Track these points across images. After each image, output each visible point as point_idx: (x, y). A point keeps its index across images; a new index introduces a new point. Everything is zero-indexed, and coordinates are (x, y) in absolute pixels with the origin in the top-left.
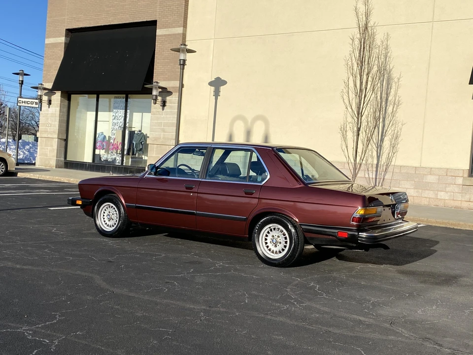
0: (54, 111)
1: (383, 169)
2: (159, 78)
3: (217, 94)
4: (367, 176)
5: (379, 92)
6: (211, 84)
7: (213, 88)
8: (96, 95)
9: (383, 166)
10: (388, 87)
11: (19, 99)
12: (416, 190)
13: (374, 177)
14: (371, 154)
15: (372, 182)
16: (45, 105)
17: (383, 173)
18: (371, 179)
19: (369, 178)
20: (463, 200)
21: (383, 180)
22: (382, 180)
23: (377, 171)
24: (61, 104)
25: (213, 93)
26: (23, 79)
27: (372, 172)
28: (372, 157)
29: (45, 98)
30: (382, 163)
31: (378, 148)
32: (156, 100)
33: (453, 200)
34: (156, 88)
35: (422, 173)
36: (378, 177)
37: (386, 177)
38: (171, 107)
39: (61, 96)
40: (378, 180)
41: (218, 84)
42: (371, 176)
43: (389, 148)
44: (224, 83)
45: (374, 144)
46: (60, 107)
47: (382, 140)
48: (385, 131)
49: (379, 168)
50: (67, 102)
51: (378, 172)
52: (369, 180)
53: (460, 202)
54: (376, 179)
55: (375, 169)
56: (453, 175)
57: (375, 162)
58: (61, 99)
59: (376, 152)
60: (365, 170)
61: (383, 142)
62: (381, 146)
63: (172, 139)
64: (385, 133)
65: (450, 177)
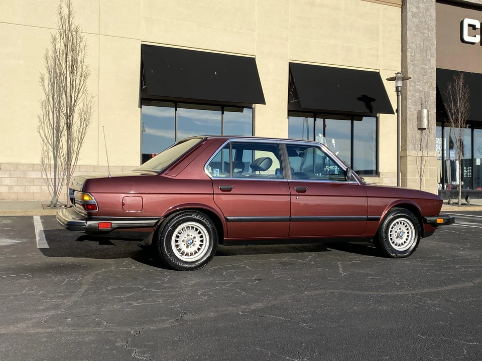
1: (62, 169)
4: (45, 176)
5: (51, 94)
9: (62, 165)
13: (53, 177)
14: (47, 155)
15: (50, 182)
17: (63, 173)
18: (50, 180)
19: (47, 178)
21: (63, 180)
22: (61, 180)
23: (55, 172)
27: (50, 173)
28: (49, 158)
31: (54, 149)
35: (101, 171)
36: (57, 177)
40: (57, 180)
42: (49, 177)
43: (66, 149)
45: (49, 145)
47: (58, 141)
48: (59, 133)
49: (57, 169)
51: (57, 172)
52: (48, 180)
54: (55, 179)
55: (53, 170)
57: (52, 162)
59: (52, 153)
60: (42, 171)
61: (59, 143)
62: (57, 147)
64: (61, 135)
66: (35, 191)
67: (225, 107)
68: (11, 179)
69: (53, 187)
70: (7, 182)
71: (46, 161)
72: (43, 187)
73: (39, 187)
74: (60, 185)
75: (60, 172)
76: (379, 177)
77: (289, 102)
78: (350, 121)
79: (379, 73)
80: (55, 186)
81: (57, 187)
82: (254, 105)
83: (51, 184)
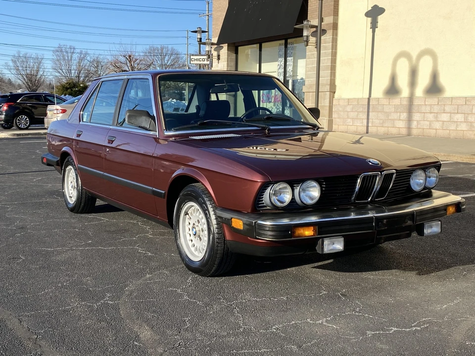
0: (222, 66)
2: (313, 16)
3: (374, 26)
6: (367, 14)
7: (369, 19)
8: (258, 45)
11: (192, 57)
16: (215, 60)
24: (228, 58)
25: (369, 25)
26: (201, 36)
29: (215, 54)
32: (307, 41)
34: (307, 27)
38: (326, 48)
39: (228, 50)
41: (375, 13)
44: (382, 11)
46: (228, 61)
50: (234, 55)
58: (228, 53)
63: (327, 84)
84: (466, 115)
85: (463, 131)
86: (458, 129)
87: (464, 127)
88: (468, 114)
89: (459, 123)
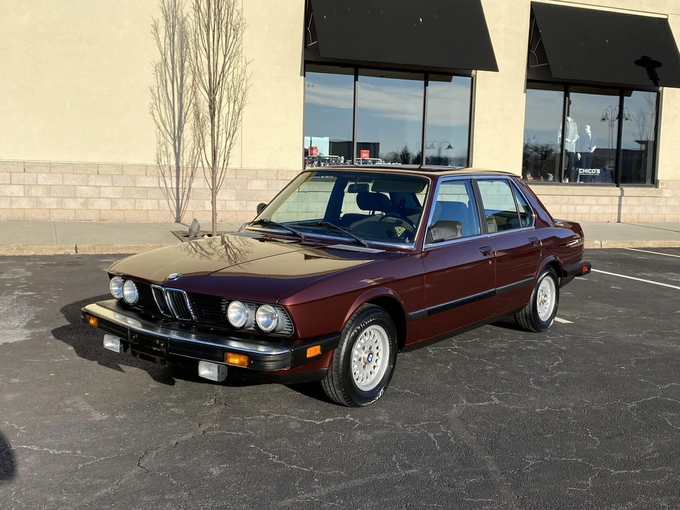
1: (187, 174)
4: (162, 184)
5: (169, 51)
9: (187, 168)
10: (182, 46)
12: (238, 202)
13: (174, 186)
14: (165, 150)
15: (172, 194)
17: (188, 179)
18: (170, 190)
19: (166, 188)
20: (300, 211)
21: (189, 190)
22: (187, 190)
23: (178, 177)
27: (171, 179)
28: (168, 156)
30: (185, 164)
31: (175, 141)
33: (288, 212)
35: (244, 177)
36: (180, 186)
37: (193, 186)
40: (180, 190)
42: (169, 186)
43: (192, 141)
45: (168, 135)
47: (181, 128)
48: (183, 114)
49: (181, 172)
51: (181, 178)
52: (167, 191)
53: (296, 214)
54: (178, 189)
55: (174, 174)
56: (284, 178)
57: (173, 162)
59: (172, 148)
60: (159, 176)
61: (182, 131)
62: (179, 138)
64: (185, 118)
65: (282, 181)
66: (150, 208)
67: (430, 75)
68: (114, 188)
69: (175, 201)
70: (109, 192)
71: (164, 160)
72: (161, 201)
73: (155, 201)
74: (185, 197)
75: (184, 178)
76: (657, 187)
77: (528, 67)
78: (618, 97)
79: (667, 19)
80: (178, 199)
81: (180, 201)
82: (473, 72)
83: (173, 197)
84: (27, 187)
85: (24, 209)
86: (13, 207)
87: (25, 204)
88: (30, 185)
89: (15, 199)
